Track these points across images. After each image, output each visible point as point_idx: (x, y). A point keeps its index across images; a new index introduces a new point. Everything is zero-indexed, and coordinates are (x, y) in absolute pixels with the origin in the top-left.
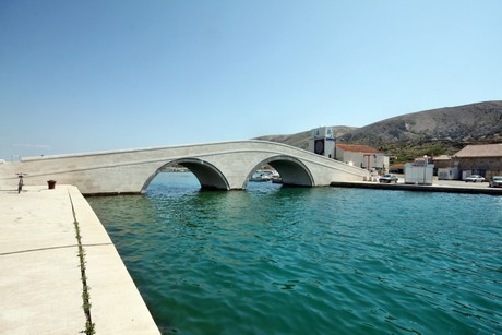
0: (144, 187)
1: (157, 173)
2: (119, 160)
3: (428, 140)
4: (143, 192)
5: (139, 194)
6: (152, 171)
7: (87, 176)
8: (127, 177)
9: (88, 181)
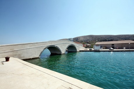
0: (40, 56)
1: (44, 50)
2: (31, 46)
3: (82, 41)
4: (40, 57)
5: (38, 58)
6: (42, 50)
7: (19, 53)
8: (34, 52)
9: (19, 55)
